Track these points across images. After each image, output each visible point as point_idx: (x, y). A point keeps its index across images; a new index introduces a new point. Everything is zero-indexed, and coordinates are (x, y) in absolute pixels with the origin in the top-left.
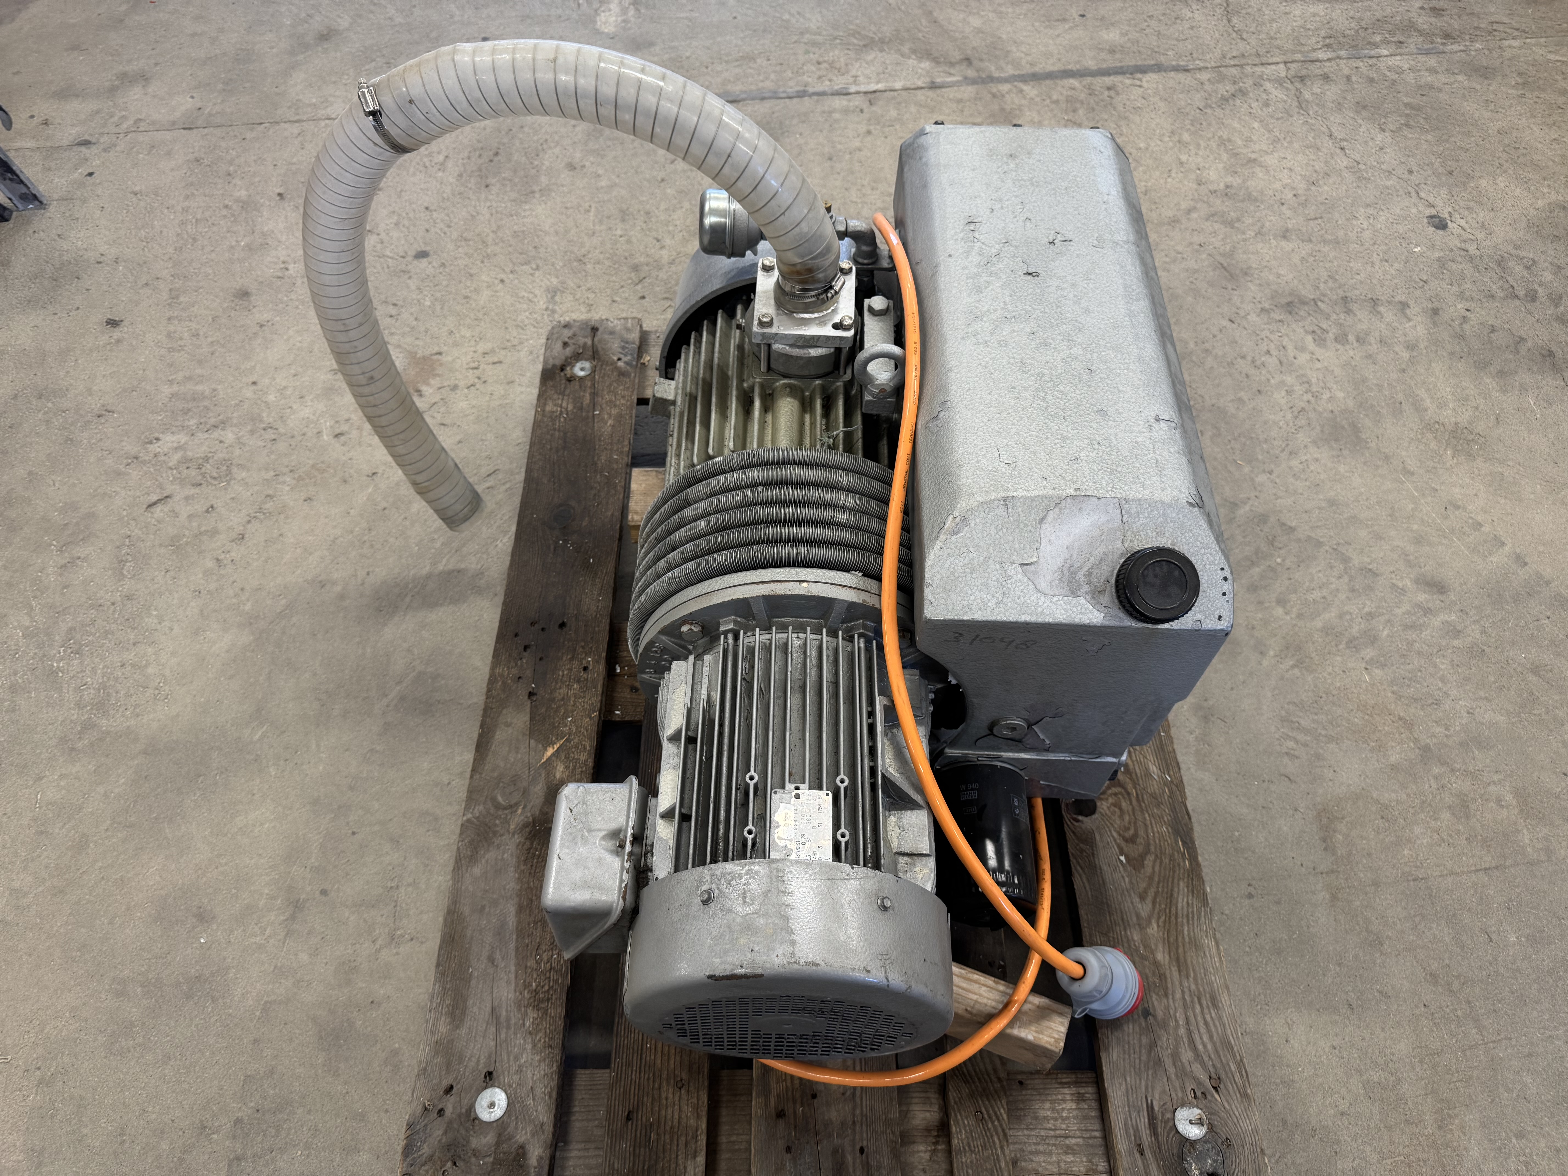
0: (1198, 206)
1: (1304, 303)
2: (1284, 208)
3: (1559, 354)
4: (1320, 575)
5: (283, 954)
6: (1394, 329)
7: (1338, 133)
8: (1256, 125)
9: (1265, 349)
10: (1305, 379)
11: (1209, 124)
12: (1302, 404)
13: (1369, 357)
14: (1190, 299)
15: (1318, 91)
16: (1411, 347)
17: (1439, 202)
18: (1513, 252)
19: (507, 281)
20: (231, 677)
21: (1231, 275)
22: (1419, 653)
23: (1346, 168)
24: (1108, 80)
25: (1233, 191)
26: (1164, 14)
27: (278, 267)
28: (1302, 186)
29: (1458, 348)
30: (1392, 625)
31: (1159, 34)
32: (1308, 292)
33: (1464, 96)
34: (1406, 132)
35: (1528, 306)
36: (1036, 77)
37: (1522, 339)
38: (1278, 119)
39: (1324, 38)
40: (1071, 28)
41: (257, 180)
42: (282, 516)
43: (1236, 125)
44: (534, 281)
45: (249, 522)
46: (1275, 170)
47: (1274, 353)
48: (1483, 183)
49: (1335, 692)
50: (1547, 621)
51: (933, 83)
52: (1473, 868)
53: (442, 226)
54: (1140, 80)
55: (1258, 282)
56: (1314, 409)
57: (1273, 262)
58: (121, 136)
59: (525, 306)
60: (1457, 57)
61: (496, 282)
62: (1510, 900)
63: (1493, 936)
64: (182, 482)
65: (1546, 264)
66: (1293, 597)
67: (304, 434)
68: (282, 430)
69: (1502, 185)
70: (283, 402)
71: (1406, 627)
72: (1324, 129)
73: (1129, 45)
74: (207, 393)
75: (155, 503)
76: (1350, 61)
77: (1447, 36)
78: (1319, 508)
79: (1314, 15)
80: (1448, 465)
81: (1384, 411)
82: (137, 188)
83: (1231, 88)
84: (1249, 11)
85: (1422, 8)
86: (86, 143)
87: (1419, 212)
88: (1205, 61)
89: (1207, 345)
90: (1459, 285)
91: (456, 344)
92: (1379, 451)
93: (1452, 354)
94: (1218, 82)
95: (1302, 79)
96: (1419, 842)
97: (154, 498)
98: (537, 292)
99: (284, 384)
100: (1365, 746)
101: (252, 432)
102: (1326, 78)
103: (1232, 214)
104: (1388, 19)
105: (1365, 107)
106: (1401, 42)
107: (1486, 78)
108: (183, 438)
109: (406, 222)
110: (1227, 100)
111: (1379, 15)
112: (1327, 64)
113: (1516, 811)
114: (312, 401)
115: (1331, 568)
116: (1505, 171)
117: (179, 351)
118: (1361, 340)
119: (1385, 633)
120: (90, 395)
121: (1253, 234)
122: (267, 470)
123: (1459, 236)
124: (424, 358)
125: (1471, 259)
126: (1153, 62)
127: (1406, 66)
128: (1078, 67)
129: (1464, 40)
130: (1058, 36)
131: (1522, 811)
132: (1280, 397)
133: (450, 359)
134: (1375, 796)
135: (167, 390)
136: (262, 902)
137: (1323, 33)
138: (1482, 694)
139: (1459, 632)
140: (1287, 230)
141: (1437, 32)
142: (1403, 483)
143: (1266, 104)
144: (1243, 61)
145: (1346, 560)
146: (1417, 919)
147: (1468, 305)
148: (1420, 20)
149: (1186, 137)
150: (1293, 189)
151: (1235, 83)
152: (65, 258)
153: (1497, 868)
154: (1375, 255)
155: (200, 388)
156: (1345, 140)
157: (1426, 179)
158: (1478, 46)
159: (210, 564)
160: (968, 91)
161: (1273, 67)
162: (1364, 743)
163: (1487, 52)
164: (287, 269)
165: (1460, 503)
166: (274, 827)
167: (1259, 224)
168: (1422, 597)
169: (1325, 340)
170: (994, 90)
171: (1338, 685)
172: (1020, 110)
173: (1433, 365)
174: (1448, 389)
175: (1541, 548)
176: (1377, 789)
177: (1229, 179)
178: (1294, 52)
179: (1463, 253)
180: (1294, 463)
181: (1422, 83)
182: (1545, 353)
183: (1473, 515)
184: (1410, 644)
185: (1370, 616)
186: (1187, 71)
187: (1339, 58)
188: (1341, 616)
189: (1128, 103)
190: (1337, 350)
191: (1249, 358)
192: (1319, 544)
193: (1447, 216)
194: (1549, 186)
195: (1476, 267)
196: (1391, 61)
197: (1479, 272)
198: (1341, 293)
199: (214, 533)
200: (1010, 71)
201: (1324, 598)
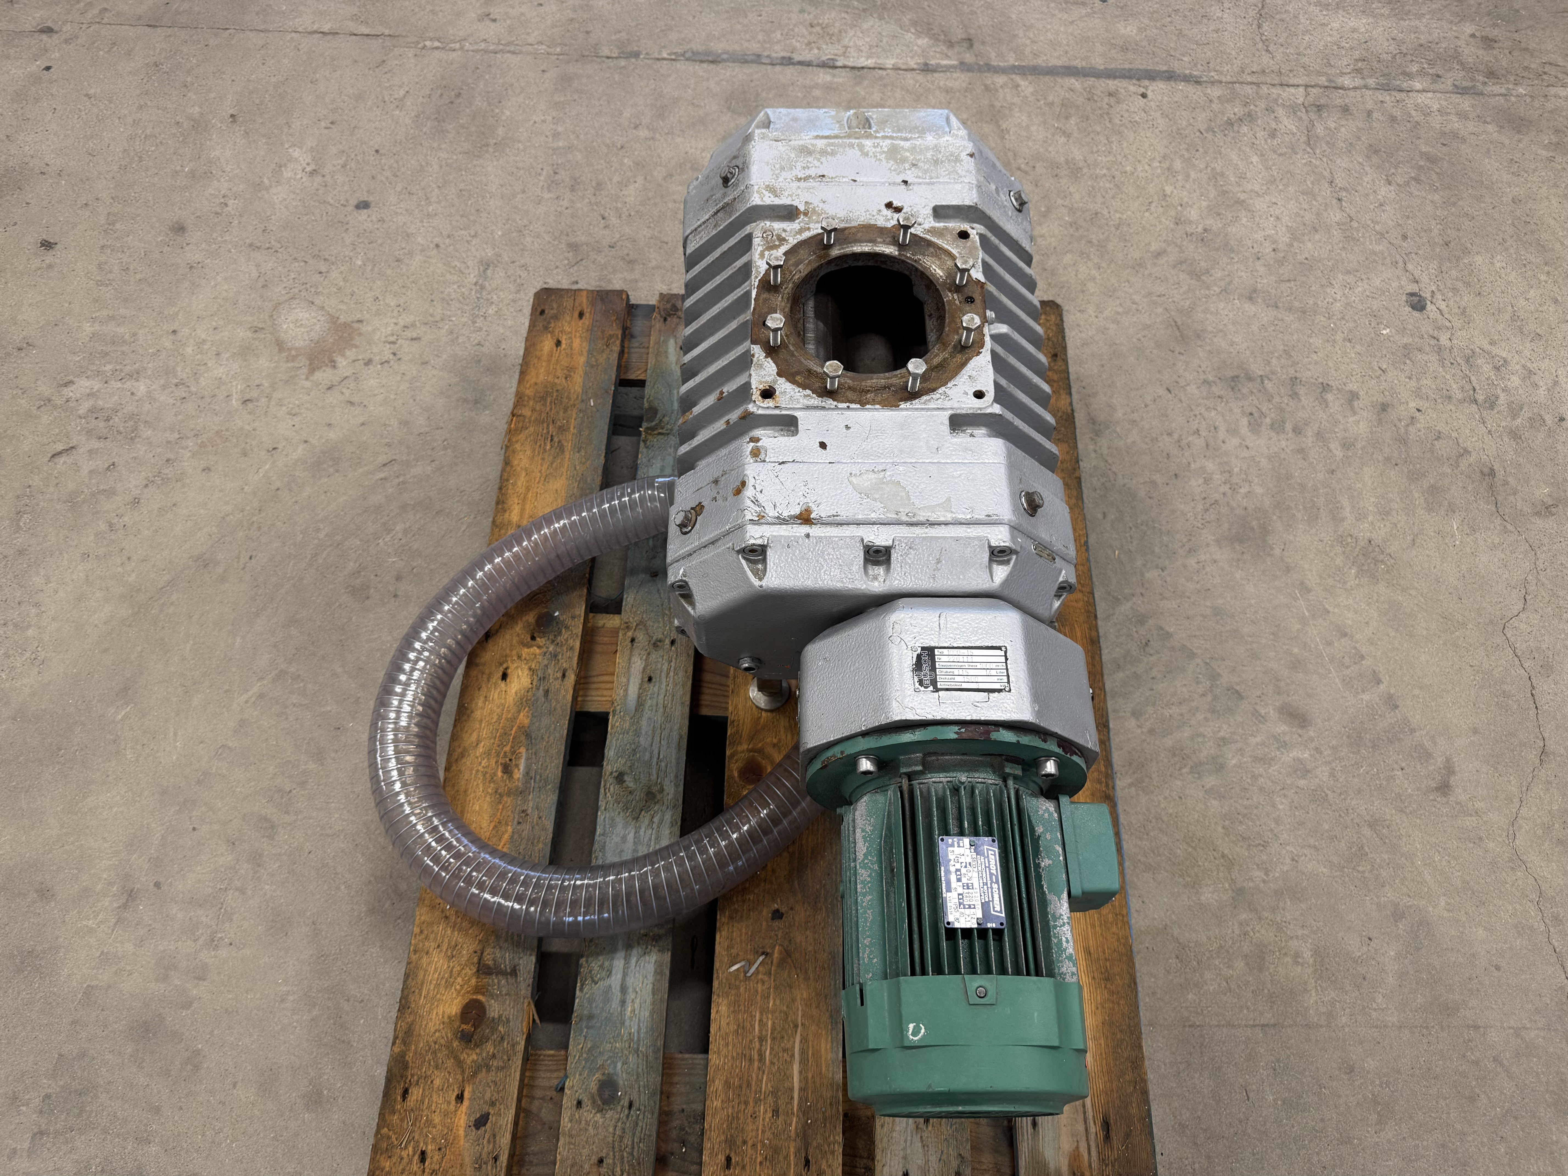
0: (1169, 249)
1: (1250, 379)
2: (1258, 263)
3: (1500, 474)
4: (1184, 689)
5: (110, 941)
6: (1337, 422)
7: (1340, 182)
8: (1255, 159)
9: (1195, 428)
10: (1227, 468)
11: (1206, 152)
12: (1217, 496)
13: (1301, 451)
14: (1132, 359)
15: (1333, 125)
16: (1347, 445)
17: (1425, 279)
18: (1487, 347)
19: (442, 246)
20: (106, 650)
21: (1182, 336)
22: (1261, 789)
23: (1338, 224)
24: (1112, 84)
25: (1210, 237)
26: (1192, 10)
27: (217, 201)
28: (1284, 239)
29: (1396, 454)
30: (1242, 755)
31: (1180, 34)
32: (1257, 368)
33: (1488, 150)
34: (1413, 188)
35: (1485, 414)
36: (1035, 71)
37: (1467, 452)
38: (1280, 155)
39: (1356, 60)
40: (1088, 15)
41: (212, 95)
42: (179, 484)
43: (1234, 156)
44: (469, 250)
45: (146, 486)
46: (1260, 217)
47: (1204, 433)
48: (1479, 259)
49: (1165, 819)
50: (1400, 773)
51: (926, 64)
52: (1251, 1023)
53: (388, 173)
54: (1146, 88)
55: (1208, 348)
56: (1228, 504)
57: (1230, 327)
58: (84, 27)
59: (455, 278)
60: (1494, 101)
61: (432, 246)
62: (1278, 1060)
63: (1251, 1095)
64: (89, 432)
65: (1518, 367)
66: (1150, 710)
67: (214, 396)
68: (193, 389)
69: (1498, 265)
70: (199, 356)
71: (1256, 759)
72: (1326, 174)
73: (1144, 43)
74: (126, 337)
75: (60, 453)
76: (1377, 93)
77: (1491, 74)
78: (1202, 616)
79: (1354, 30)
80: (1348, 586)
81: (1299, 516)
82: (92, 91)
83: (1239, 110)
84: (1284, 16)
85: (1473, 36)
86: (49, 31)
87: (1401, 287)
88: (1221, 73)
89: (1136, 416)
90: (1418, 380)
91: (378, 313)
92: (1283, 560)
93: (1388, 459)
94: (1228, 101)
95: (1319, 108)
96: (1205, 988)
97: (60, 447)
98: (470, 263)
99: (203, 336)
100: (1181, 880)
101: (164, 387)
102: (1345, 110)
103: (1203, 264)
104: (1433, 46)
105: (1376, 152)
106: (1438, 76)
107: (1519, 132)
108: (96, 385)
109: (353, 165)
110: (1232, 125)
111: (1423, 39)
112: (1352, 93)
113: (1310, 970)
114: (227, 359)
115: (1198, 683)
116: (1507, 249)
117: (107, 285)
118: (1297, 431)
119: (1234, 762)
120: (15, 324)
121: (1217, 290)
122: (172, 431)
123: (1435, 321)
124: (345, 325)
125: (1439, 350)
126: (1165, 68)
127: (1436, 107)
128: (1084, 64)
129: (1508, 82)
130: (1072, 23)
131: (1315, 971)
132: (1195, 484)
133: (370, 329)
134: (1175, 933)
135: (88, 328)
136: (99, 887)
137: (1357, 54)
138: (1312, 841)
139: (1308, 771)
140: (1255, 291)
141: (1481, 67)
142: (1296, 599)
143: (1273, 135)
144: (1263, 79)
145: (1214, 677)
146: (1182, 1067)
147: (1420, 404)
148: (1466, 51)
149: (1178, 165)
150: (1275, 242)
151: (1246, 104)
152: (11, 163)
153: (1274, 1025)
154: (1339, 333)
155: (121, 330)
156: (1345, 189)
157: (1419, 248)
158: (1521, 90)
159: (103, 526)
160: (960, 80)
161: (1292, 90)
162: (1180, 876)
163: (1528, 100)
164: (226, 205)
165: (1348, 630)
166: (122, 812)
167: (1227, 279)
168: (1281, 728)
169: (1260, 426)
170: (989, 82)
171: (1171, 811)
172: (1011, 110)
173: (1365, 469)
174: (1372, 500)
175: (1417, 692)
176: (1180, 927)
177: (1209, 222)
178: (1319, 73)
179: (1433, 342)
180: (1192, 562)
181: (1447, 130)
182: (1486, 470)
183: (1358, 646)
184: (1255, 777)
185: (1224, 741)
186: (1198, 83)
187: (1366, 87)
188: (1192, 738)
189: (1126, 115)
190: (1270, 439)
191: (1176, 436)
192: (1192, 655)
193: (1428, 295)
194: (1548, 273)
195: (1442, 361)
196: (1421, 99)
197: (1443, 367)
198: (1291, 371)
199: (111, 493)
200: (1012, 60)
201: (1182, 715)
